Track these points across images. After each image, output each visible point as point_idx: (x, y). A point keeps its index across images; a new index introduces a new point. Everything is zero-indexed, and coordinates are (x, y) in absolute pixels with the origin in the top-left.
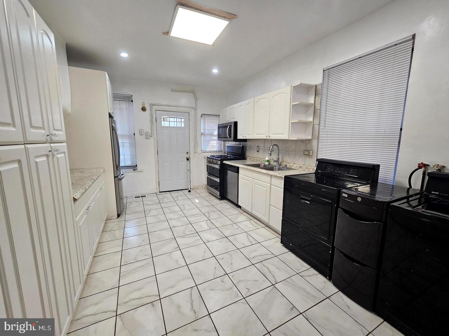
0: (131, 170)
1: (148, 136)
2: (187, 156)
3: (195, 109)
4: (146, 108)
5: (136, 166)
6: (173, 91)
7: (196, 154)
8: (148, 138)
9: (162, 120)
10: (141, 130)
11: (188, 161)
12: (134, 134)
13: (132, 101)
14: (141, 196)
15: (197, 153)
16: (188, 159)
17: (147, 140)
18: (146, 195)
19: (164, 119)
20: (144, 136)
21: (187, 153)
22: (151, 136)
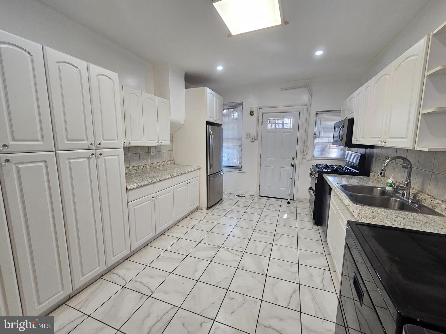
0: (237, 170)
1: (254, 139)
2: (293, 162)
3: (308, 107)
4: (254, 112)
5: (241, 167)
6: (283, 89)
7: (304, 161)
8: (253, 141)
9: (268, 122)
10: (248, 133)
11: (293, 168)
12: (242, 138)
13: (243, 107)
14: (242, 195)
15: (305, 159)
16: (293, 166)
17: (253, 143)
18: (246, 196)
19: (270, 121)
20: (249, 140)
21: (293, 158)
22: (256, 140)
